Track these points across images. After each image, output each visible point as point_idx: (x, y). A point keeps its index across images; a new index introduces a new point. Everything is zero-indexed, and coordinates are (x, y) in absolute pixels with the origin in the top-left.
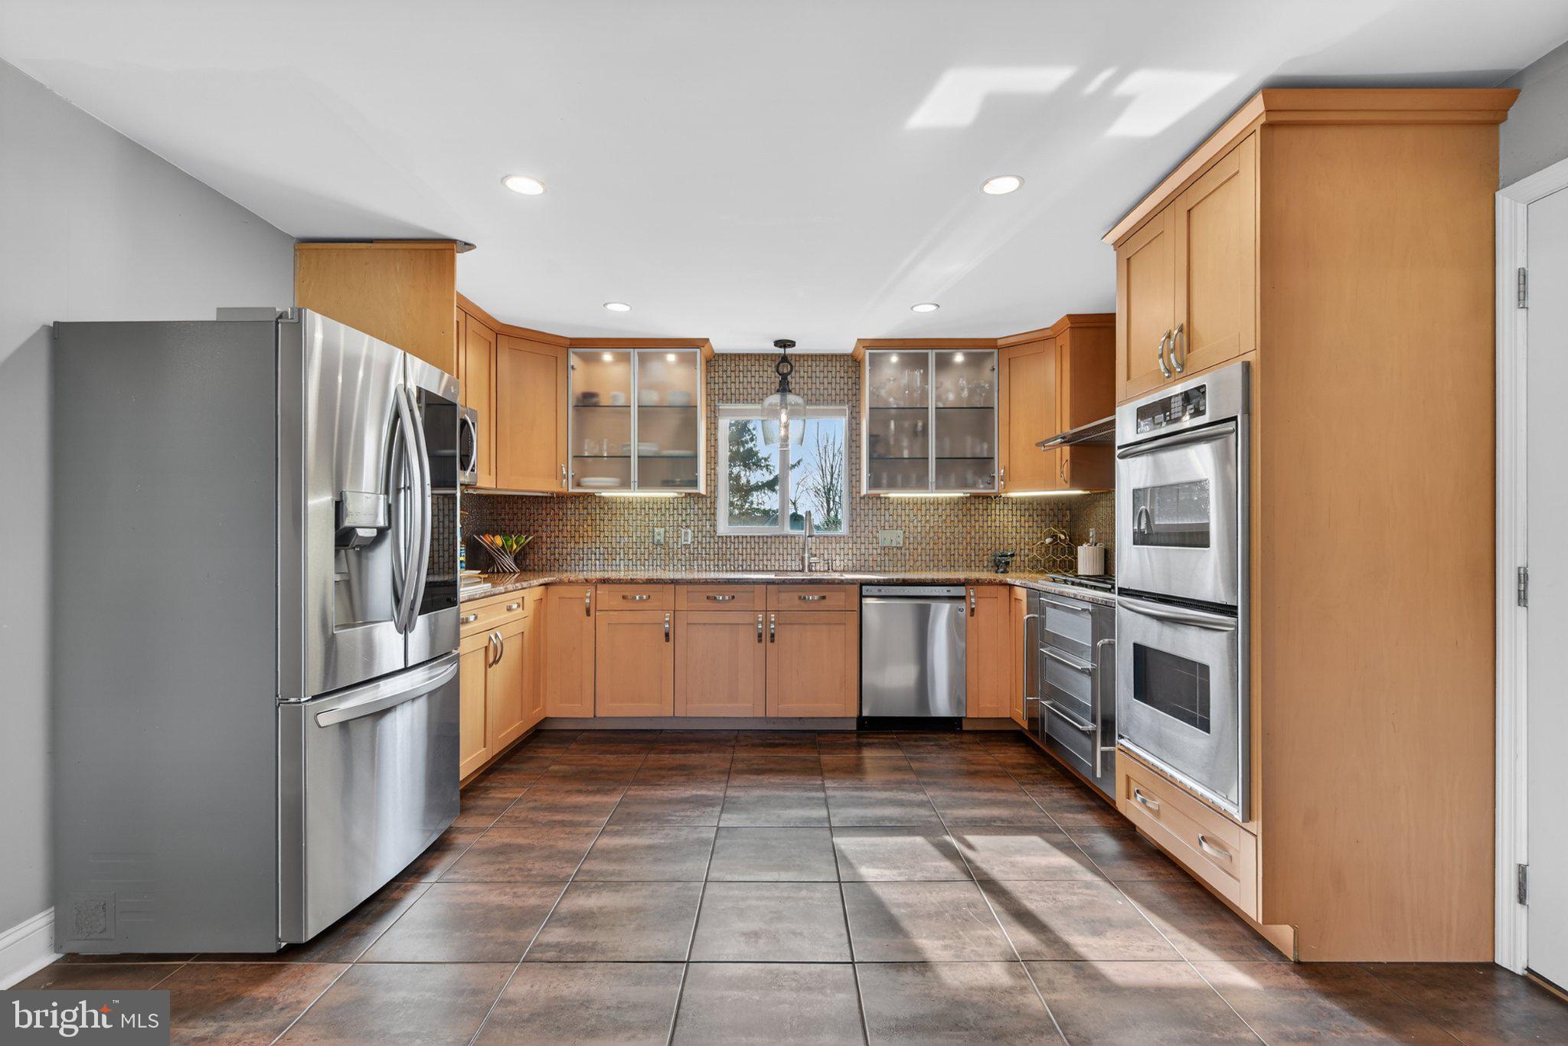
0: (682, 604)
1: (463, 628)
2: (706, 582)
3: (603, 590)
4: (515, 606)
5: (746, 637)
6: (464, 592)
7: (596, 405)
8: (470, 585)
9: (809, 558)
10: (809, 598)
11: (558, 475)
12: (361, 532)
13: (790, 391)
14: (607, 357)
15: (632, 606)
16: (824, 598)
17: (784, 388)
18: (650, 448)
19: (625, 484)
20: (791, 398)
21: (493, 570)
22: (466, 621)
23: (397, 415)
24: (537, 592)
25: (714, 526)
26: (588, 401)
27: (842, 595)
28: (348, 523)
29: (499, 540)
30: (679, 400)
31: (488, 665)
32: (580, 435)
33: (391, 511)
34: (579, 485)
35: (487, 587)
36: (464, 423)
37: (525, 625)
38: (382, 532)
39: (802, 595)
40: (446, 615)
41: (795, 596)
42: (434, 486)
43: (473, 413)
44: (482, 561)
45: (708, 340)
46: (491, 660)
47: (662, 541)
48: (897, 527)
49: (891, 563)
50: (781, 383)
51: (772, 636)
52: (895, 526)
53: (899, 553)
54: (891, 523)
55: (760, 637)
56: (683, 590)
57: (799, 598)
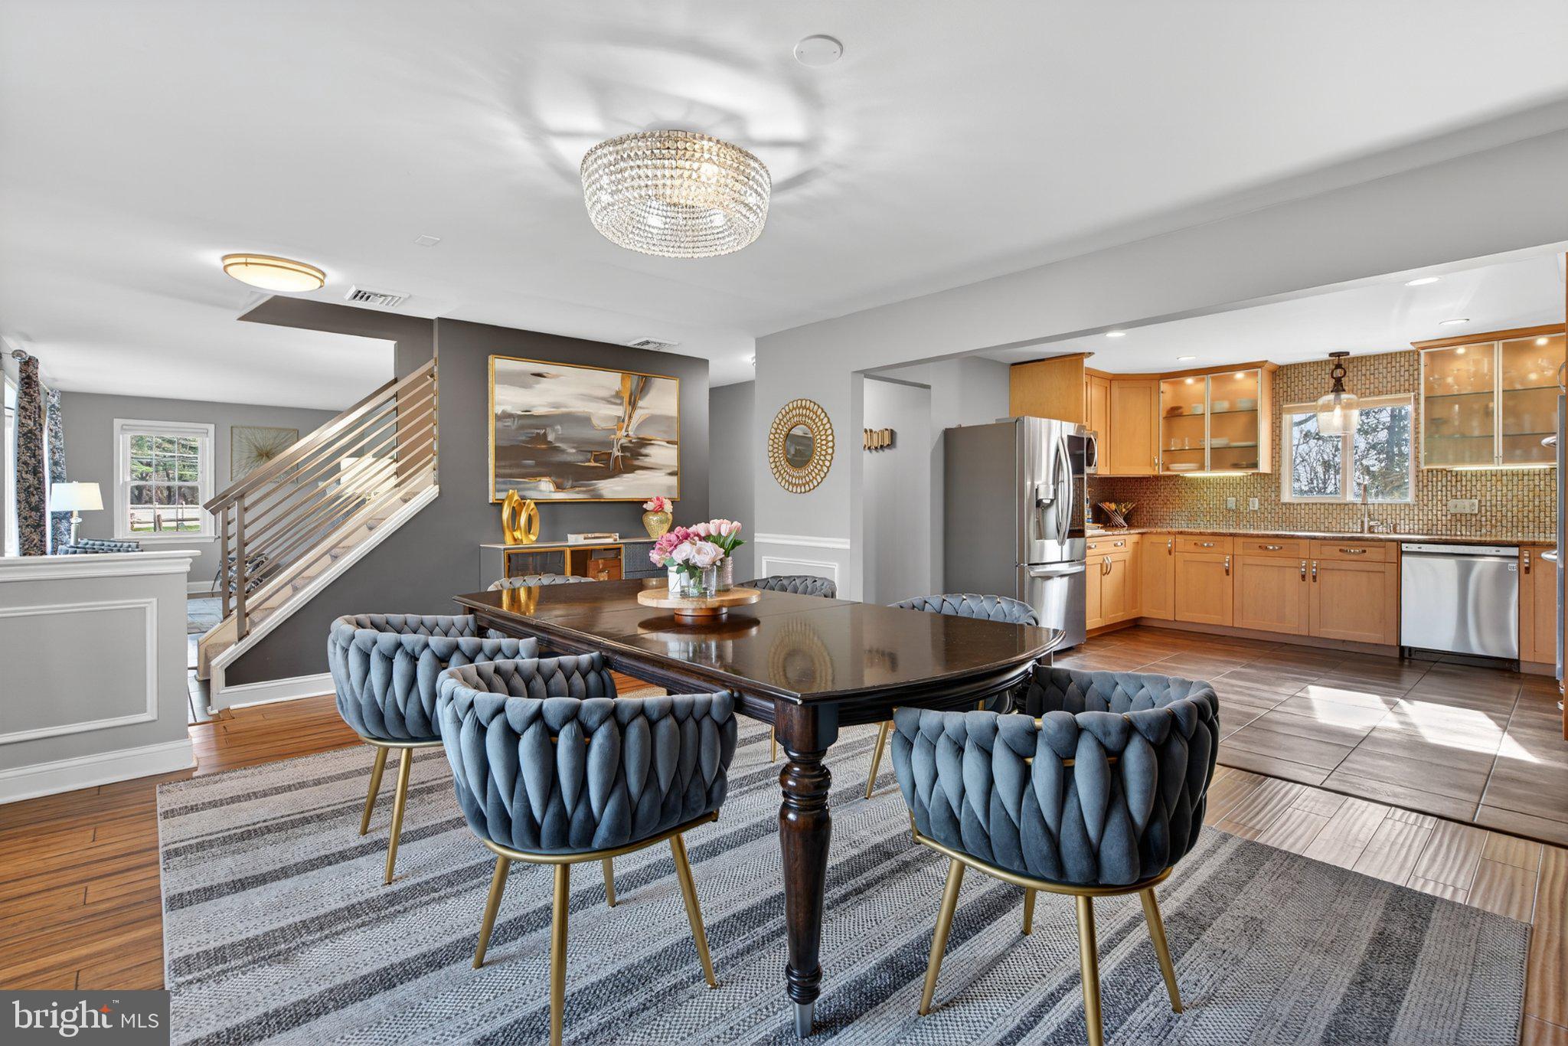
0: (1239, 551)
1: (1088, 552)
2: (1258, 536)
3: (1180, 539)
4: (1119, 544)
5: (1292, 577)
6: (1088, 532)
7: (1181, 415)
8: (1091, 530)
9: (1369, 522)
10: (1350, 551)
11: (1151, 464)
12: (1044, 501)
13: (1344, 390)
14: (1189, 381)
15: (1201, 550)
16: (1364, 551)
17: (1338, 387)
18: (1220, 442)
19: (1202, 468)
20: (1344, 396)
21: (1111, 525)
22: (1090, 548)
23: (1058, 450)
24: (1135, 538)
25: (1278, 496)
26: (1174, 413)
27: (1380, 550)
28: (1040, 497)
29: (1113, 506)
30: (1244, 404)
31: (1103, 574)
32: (1169, 434)
33: (1056, 491)
34: (1168, 469)
35: (1102, 532)
36: (1090, 440)
37: (1127, 556)
38: (1052, 501)
39: (1344, 548)
40: (1079, 541)
41: (1337, 549)
42: (1073, 473)
43: (1096, 434)
44: (1102, 518)
45: (1266, 361)
46: (1104, 571)
47: (1234, 508)
48: (1471, 496)
49: (1464, 528)
50: (1335, 385)
51: (1314, 578)
52: (1468, 495)
53: (1474, 519)
54: (1464, 493)
55: (1303, 577)
56: (1240, 540)
57: (1340, 550)
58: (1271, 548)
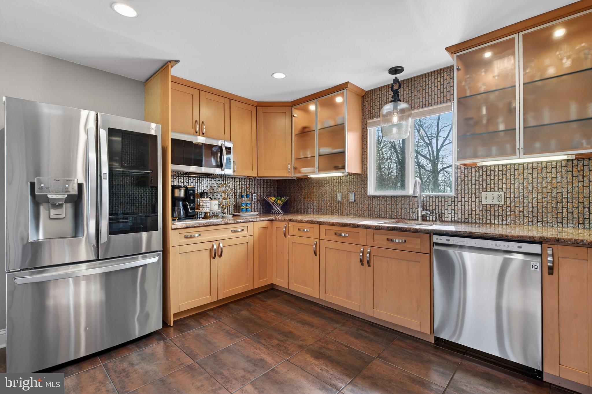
0: (324, 236)
4: (239, 230)
10: (395, 241)
11: (287, 168)
14: (312, 107)
15: (302, 234)
16: (405, 241)
17: (396, 98)
21: (272, 212)
24: (264, 224)
25: (365, 191)
27: (419, 241)
29: (274, 199)
31: (212, 258)
37: (249, 240)
39: (389, 237)
41: (386, 237)
45: (348, 82)
46: (213, 255)
48: (498, 189)
49: (493, 217)
50: (394, 96)
51: (368, 262)
52: (496, 188)
53: (500, 210)
54: (492, 186)
55: (361, 261)
56: (323, 227)
57: (388, 239)
58: (343, 235)
